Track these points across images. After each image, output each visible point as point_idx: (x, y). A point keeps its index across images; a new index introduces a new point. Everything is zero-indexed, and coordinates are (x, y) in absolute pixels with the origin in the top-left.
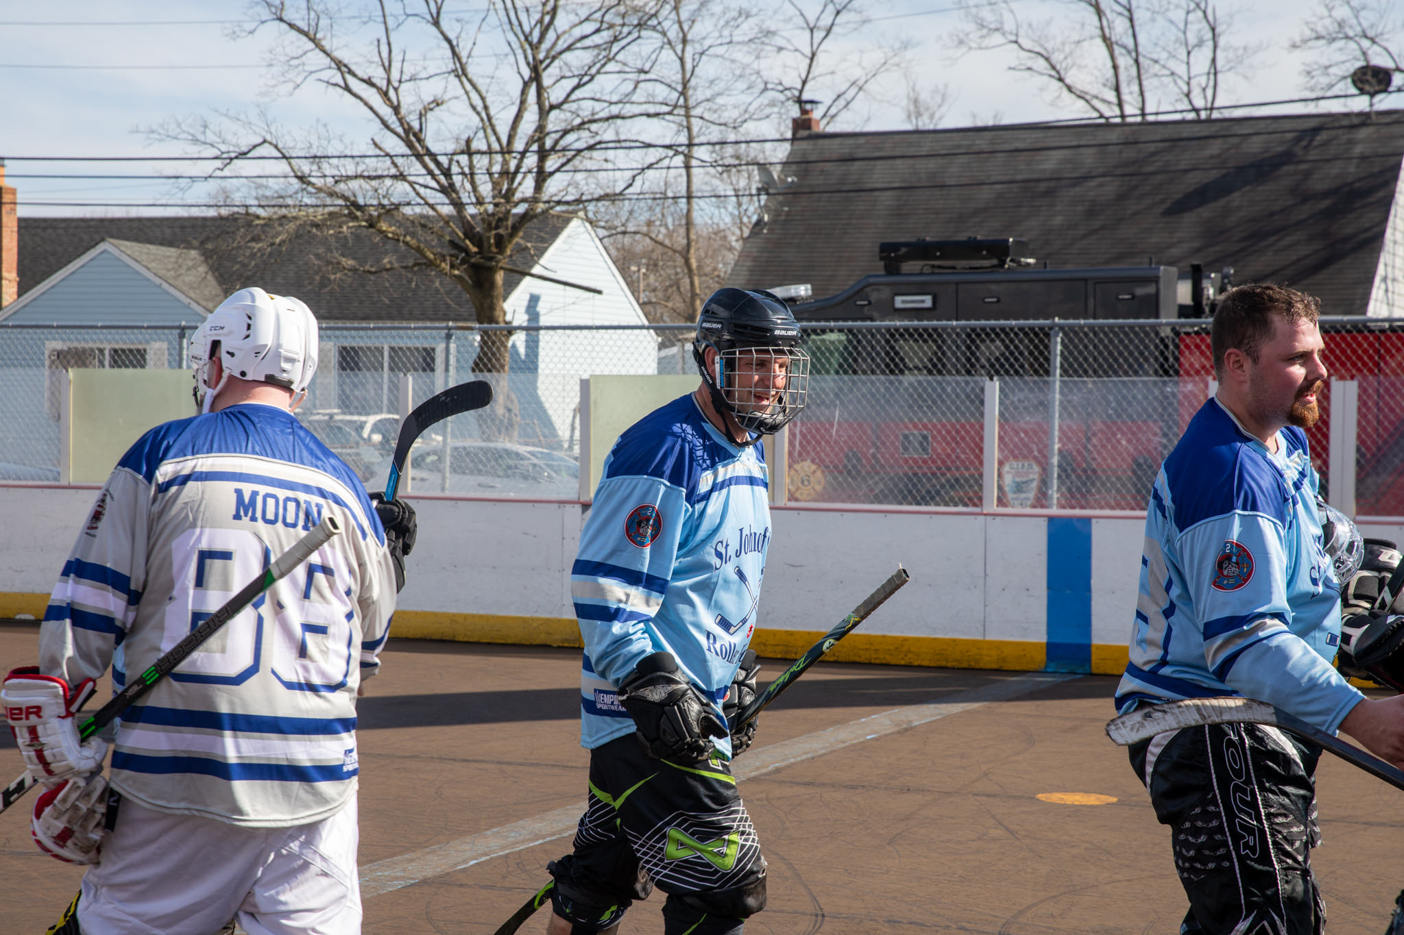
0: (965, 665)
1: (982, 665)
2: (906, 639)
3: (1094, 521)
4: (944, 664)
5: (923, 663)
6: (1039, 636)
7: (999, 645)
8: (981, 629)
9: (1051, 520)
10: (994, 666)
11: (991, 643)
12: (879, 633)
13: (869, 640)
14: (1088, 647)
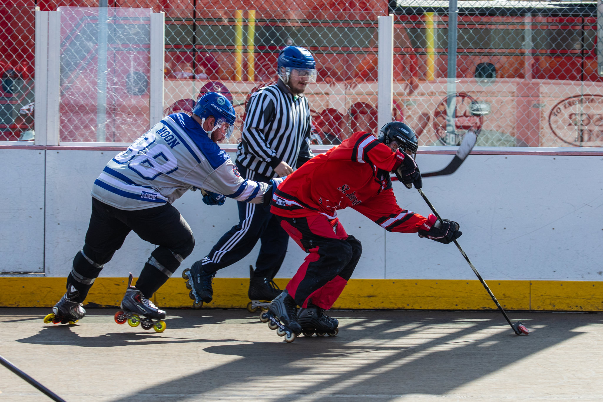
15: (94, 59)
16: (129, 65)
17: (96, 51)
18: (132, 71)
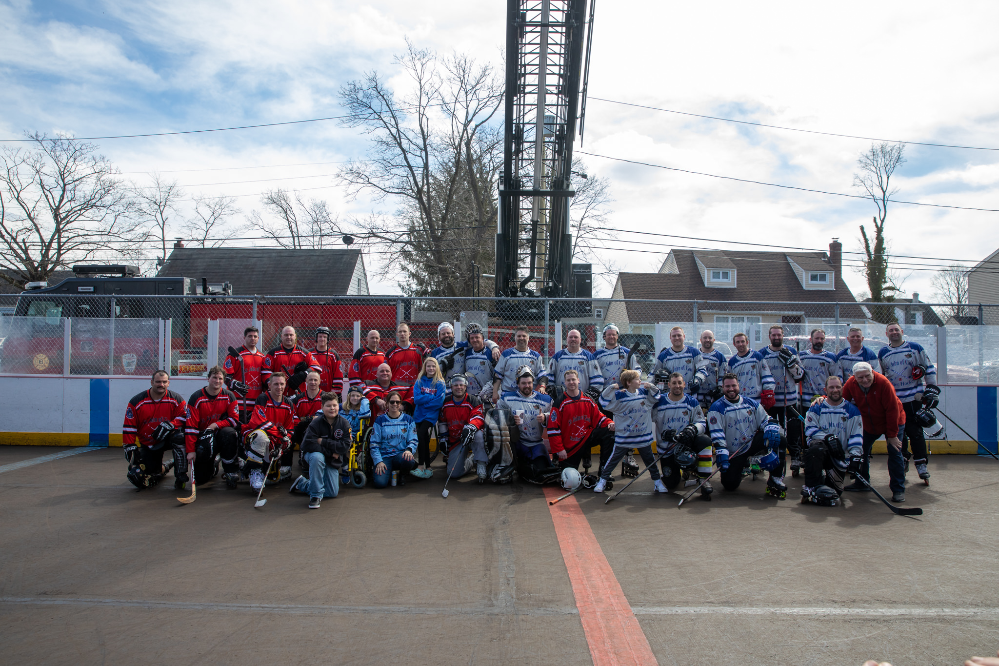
0: (54, 444)
1: (61, 444)
2: (27, 434)
3: (111, 379)
4: (44, 444)
5: (34, 444)
6: (87, 431)
7: (69, 435)
8: (61, 428)
9: (93, 380)
10: (66, 444)
11: (65, 434)
12: (15, 432)
13: (10, 434)
14: (107, 435)
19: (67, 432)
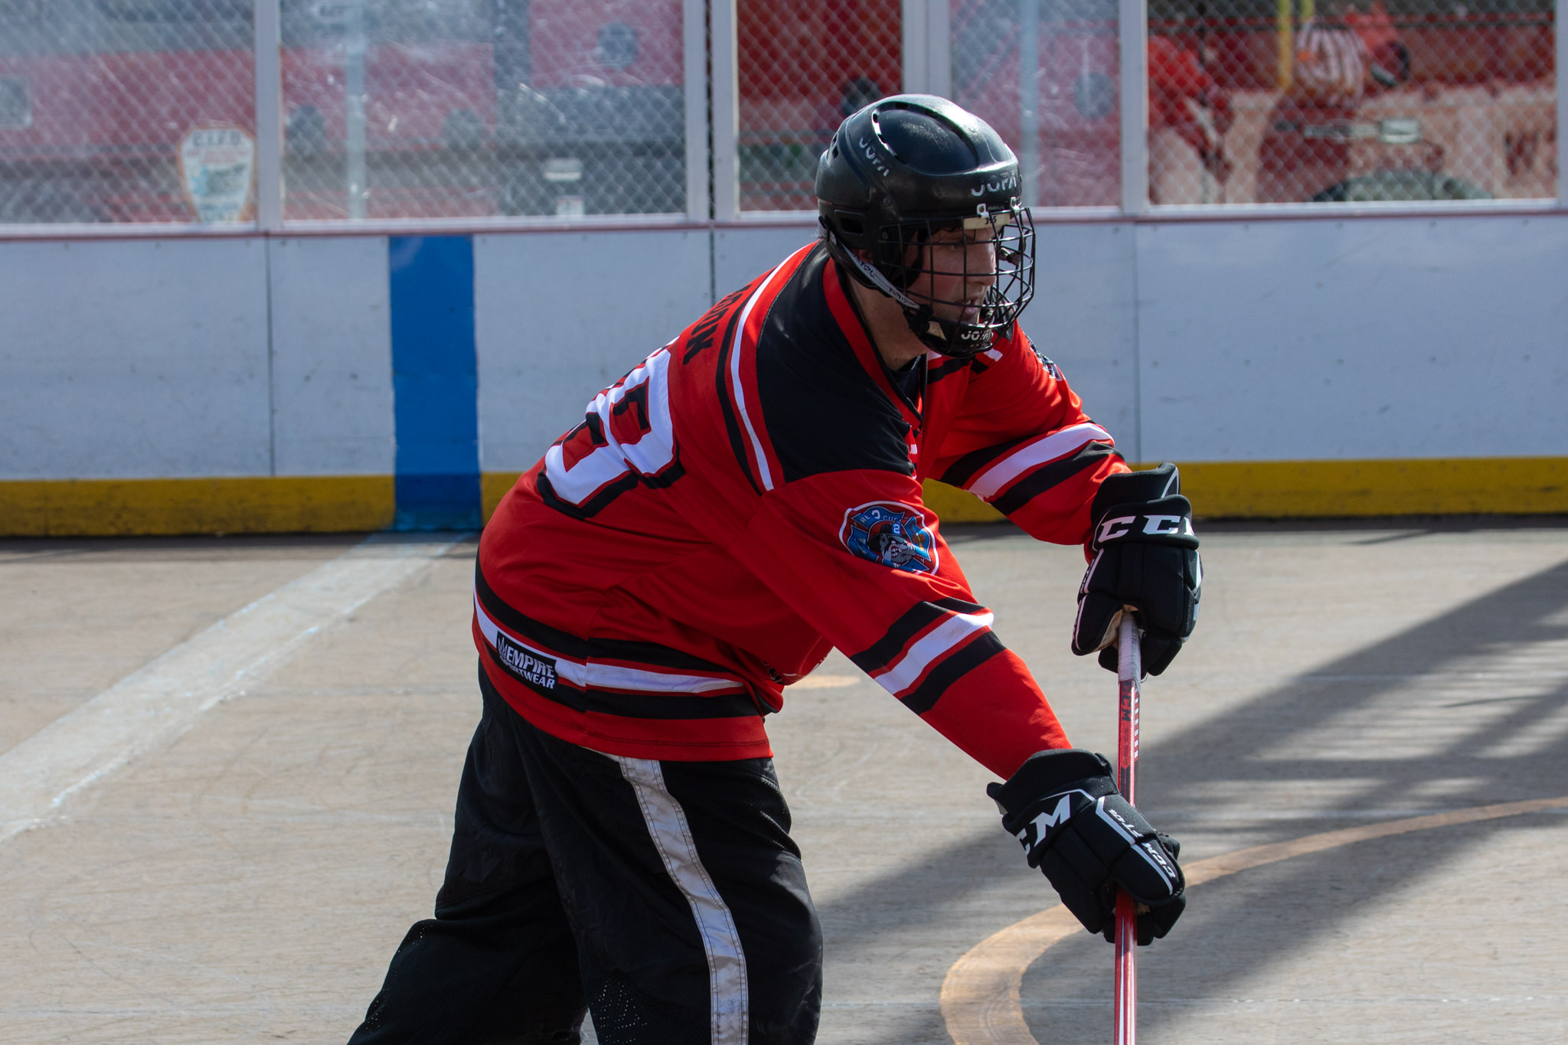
0: (237, 527)
1: (270, 526)
2: (117, 486)
3: (477, 240)
4: (195, 528)
5: (154, 530)
6: (379, 464)
7: (302, 486)
8: (266, 457)
9: (396, 241)
10: (295, 526)
11: (287, 483)
12: (63, 476)
13: (45, 491)
14: (476, 477)
15: (1014, 51)
16: (1079, 60)
17: (1018, 35)
18: (1085, 71)
19: (291, 469)
